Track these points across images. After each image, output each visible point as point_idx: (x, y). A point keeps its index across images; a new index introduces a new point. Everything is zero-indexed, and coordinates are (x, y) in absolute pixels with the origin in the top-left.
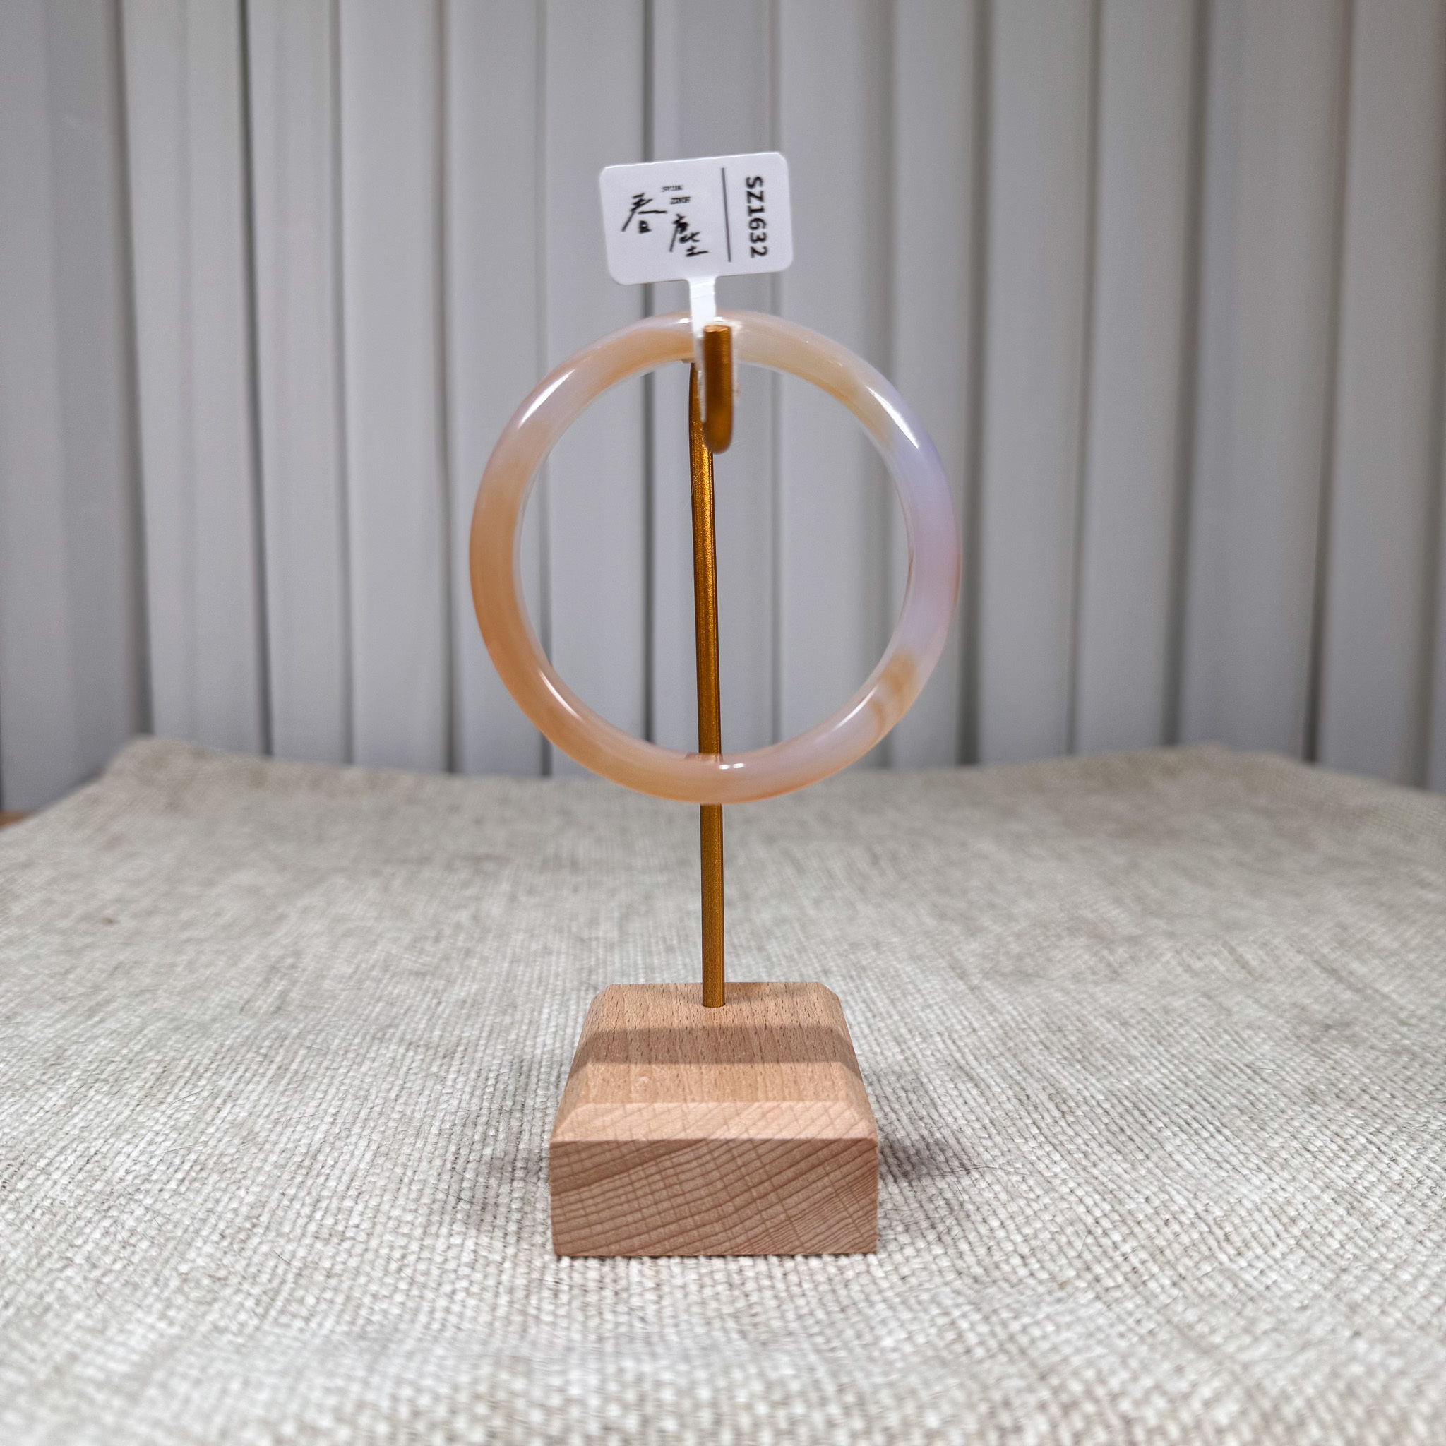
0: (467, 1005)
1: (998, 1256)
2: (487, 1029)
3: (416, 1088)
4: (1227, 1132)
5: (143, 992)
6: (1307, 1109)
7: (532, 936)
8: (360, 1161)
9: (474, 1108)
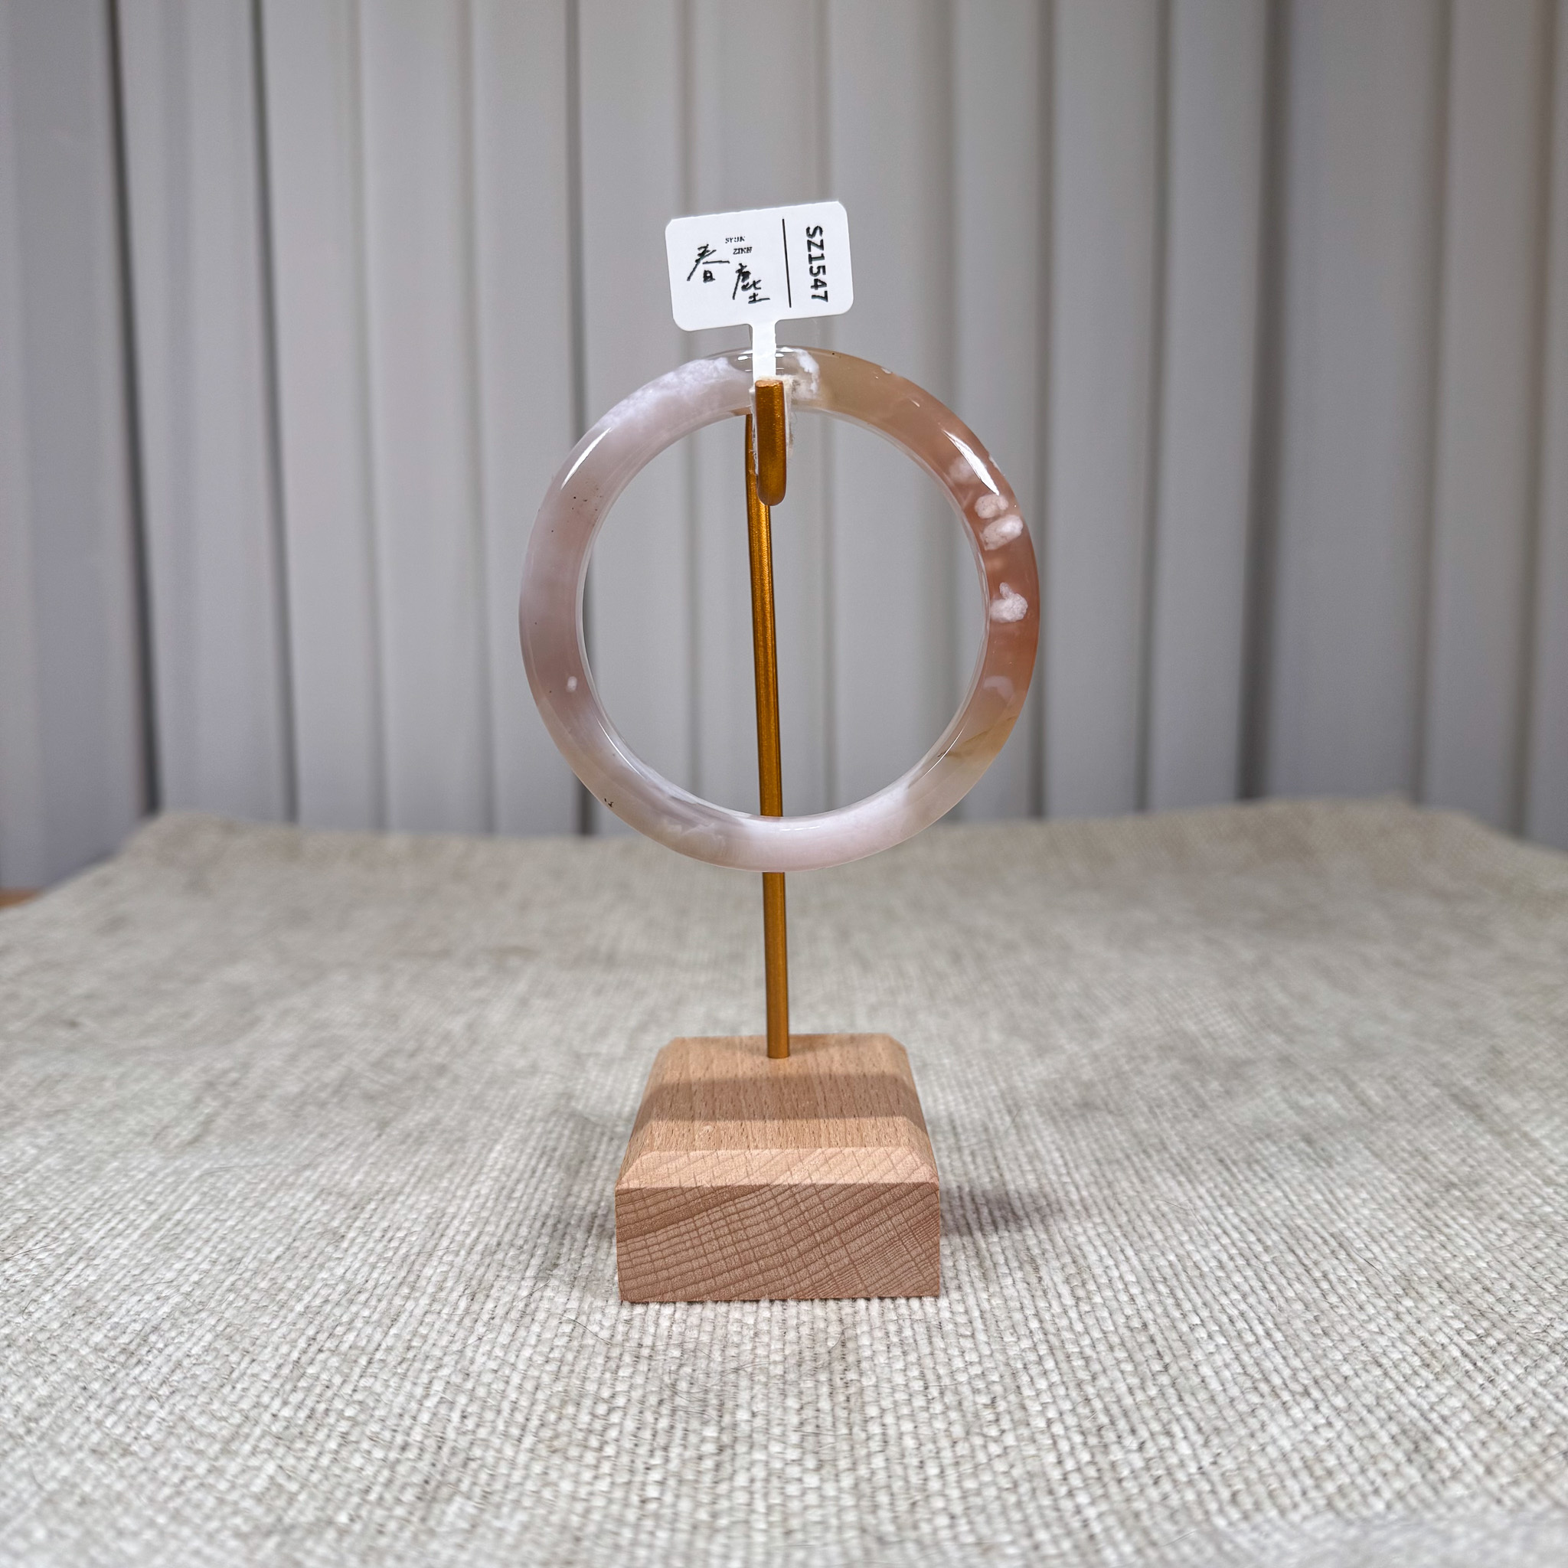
0: (410, 1140)
1: (922, 1513)
2: (419, 1173)
3: (303, 1249)
4: (1278, 1336)
5: (57, 1112)
6: (1393, 1306)
7: (524, 1049)
8: (195, 1344)
9: (360, 1280)
